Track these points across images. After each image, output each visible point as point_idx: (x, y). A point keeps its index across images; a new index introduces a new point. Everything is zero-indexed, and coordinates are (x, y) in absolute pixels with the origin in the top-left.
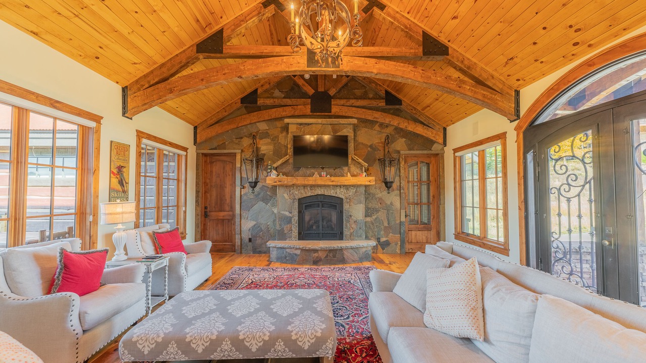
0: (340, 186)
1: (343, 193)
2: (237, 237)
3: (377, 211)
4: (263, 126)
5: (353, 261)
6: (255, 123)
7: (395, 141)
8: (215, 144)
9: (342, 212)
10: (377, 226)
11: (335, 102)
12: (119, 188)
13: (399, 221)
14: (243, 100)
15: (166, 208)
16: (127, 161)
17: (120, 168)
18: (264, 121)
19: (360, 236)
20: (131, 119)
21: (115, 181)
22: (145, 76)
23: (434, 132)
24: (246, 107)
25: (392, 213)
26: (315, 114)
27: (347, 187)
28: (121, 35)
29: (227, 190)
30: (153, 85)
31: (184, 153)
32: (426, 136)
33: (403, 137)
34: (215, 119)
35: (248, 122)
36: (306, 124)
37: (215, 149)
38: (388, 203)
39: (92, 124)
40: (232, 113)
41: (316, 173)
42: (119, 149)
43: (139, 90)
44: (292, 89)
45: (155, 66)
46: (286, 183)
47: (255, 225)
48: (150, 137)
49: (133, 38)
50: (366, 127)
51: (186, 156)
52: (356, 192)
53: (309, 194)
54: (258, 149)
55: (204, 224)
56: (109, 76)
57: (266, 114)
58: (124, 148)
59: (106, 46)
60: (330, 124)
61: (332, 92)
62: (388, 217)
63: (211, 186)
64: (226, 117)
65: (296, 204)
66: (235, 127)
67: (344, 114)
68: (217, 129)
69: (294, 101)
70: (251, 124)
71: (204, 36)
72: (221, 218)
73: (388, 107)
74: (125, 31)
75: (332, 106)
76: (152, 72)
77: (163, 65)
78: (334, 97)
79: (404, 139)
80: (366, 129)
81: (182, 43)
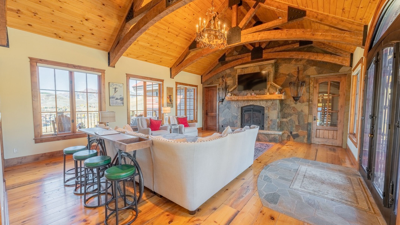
0: (263, 100)
1: (264, 104)
2: (217, 124)
3: (291, 115)
4: (228, 71)
5: (265, 141)
6: (225, 70)
7: (307, 69)
8: (209, 82)
9: (263, 114)
10: (290, 124)
11: (265, 52)
12: (170, 102)
13: (307, 122)
14: (220, 60)
15: (189, 110)
16: (172, 93)
17: (170, 96)
18: (228, 69)
19: (274, 129)
20: (173, 78)
21: (168, 100)
22: (175, 63)
23: (341, 58)
24: (221, 63)
25: (302, 117)
26: (253, 60)
27: (267, 100)
28: (165, 53)
29: (214, 103)
30: (178, 65)
31: (196, 88)
32: (333, 62)
33: (313, 65)
34: (209, 71)
35: (221, 70)
36: (245, 68)
37: (209, 84)
38: (299, 110)
39: (161, 83)
40: (215, 67)
41: (249, 94)
42: (170, 89)
43: (174, 68)
44: (242, 49)
45: (178, 59)
46: (234, 99)
47: (224, 120)
48: (181, 84)
49: (168, 53)
50: (286, 63)
51: (197, 89)
52: (272, 103)
53: (246, 105)
54: (226, 83)
55: (206, 118)
56: (165, 66)
57: (229, 65)
58: (172, 89)
59: (162, 58)
60: (258, 66)
61: (263, 46)
62: (299, 120)
63: (209, 101)
64: (213, 69)
65: (240, 110)
66: (216, 73)
67: (270, 57)
68: (209, 75)
69: (242, 55)
70: (222, 71)
71: (190, 43)
72: (212, 115)
73: (302, 47)
74: (165, 51)
75: (263, 54)
76: (177, 61)
77: (180, 57)
78: (265, 49)
79: (315, 67)
80: (286, 64)
81: (183, 48)
